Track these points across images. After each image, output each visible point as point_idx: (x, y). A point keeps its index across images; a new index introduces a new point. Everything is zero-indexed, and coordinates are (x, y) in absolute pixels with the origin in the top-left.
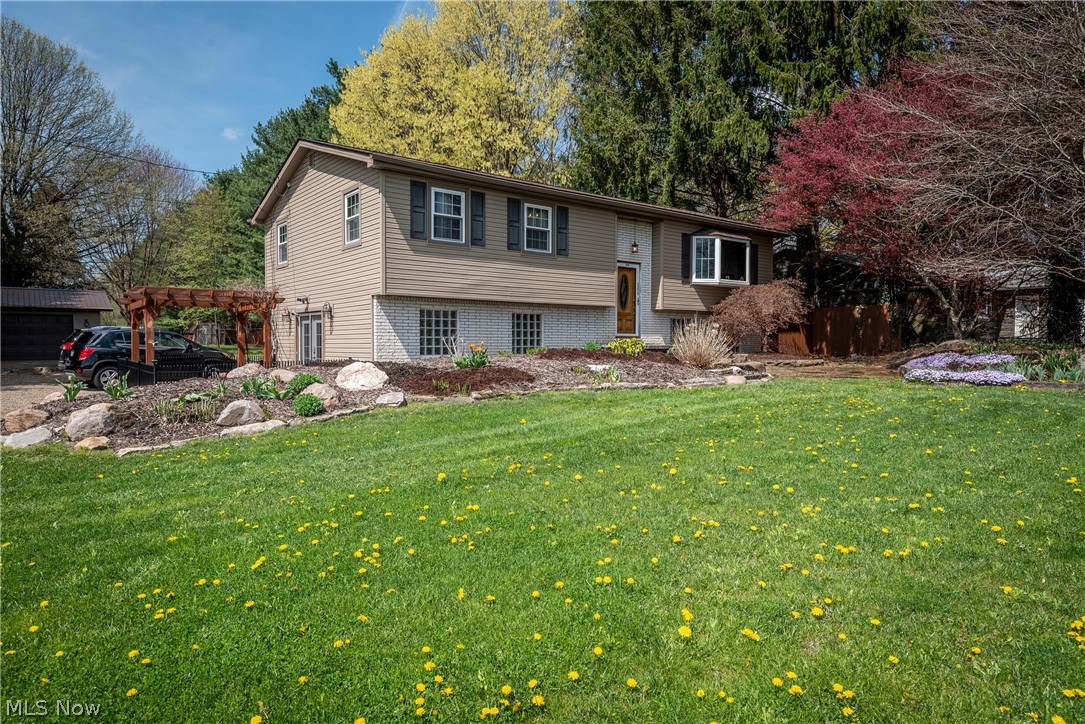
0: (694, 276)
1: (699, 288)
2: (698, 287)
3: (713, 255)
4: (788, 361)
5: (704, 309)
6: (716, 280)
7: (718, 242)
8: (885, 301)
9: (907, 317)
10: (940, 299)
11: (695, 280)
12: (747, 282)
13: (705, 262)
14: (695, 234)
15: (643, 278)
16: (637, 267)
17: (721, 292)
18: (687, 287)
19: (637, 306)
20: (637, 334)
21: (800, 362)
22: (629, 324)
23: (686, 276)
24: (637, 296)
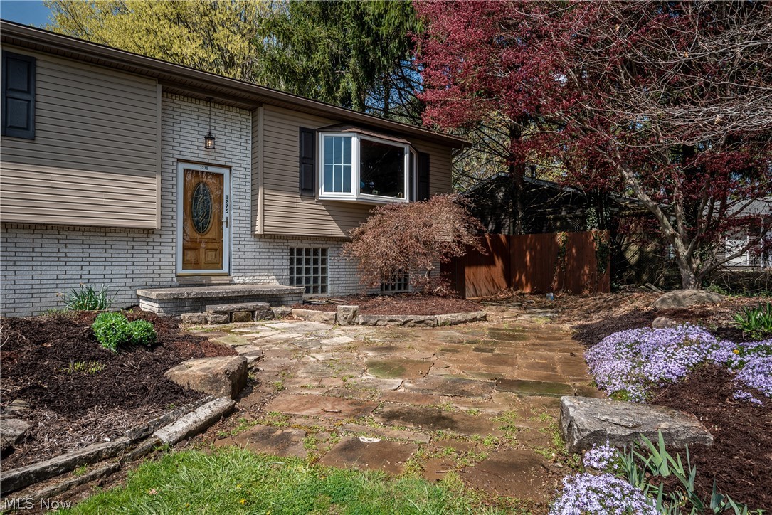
0: (322, 189)
1: (331, 205)
2: (329, 204)
3: (349, 160)
4: (422, 318)
5: (340, 234)
6: (354, 194)
7: (355, 143)
8: (592, 227)
9: (619, 246)
10: (661, 221)
11: (323, 194)
12: (406, 200)
13: (338, 169)
14: (323, 130)
15: (235, 188)
16: (226, 172)
17: (360, 211)
18: (310, 204)
19: (226, 230)
20: (225, 270)
21: (441, 318)
22: (211, 255)
23: (308, 187)
24: (226, 215)
